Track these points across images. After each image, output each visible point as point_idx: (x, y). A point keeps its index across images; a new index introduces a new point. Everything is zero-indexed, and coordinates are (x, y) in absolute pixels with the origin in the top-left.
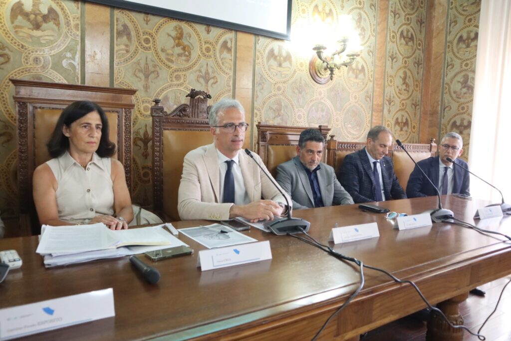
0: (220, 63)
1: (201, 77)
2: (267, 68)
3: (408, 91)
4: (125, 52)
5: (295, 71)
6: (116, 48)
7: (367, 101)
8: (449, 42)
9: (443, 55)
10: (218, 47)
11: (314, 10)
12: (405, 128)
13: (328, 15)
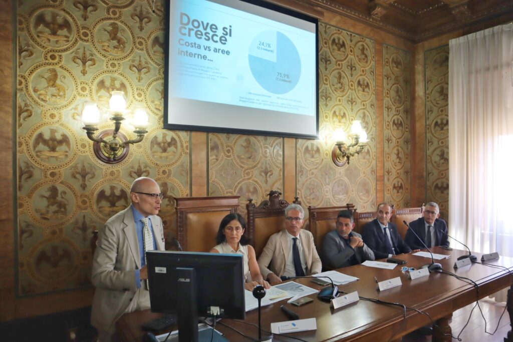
1: (263, 171)
2: (304, 160)
3: (401, 163)
4: (215, 160)
6: (210, 158)
7: (372, 174)
8: (428, 125)
9: (425, 134)
11: (333, 115)
12: (400, 191)
13: (342, 117)
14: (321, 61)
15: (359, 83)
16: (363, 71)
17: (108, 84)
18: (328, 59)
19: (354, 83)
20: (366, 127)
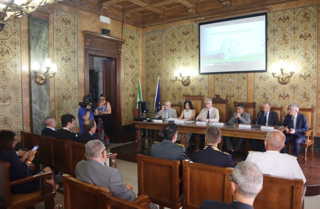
0: (243, 83)
1: (237, 88)
2: (259, 82)
5: (271, 82)
6: (215, 83)
7: (313, 89)
10: (242, 79)
11: (279, 58)
13: (286, 58)
14: (271, 32)
15: (301, 36)
16: (305, 28)
17: (185, 63)
18: (275, 30)
19: (296, 37)
20: (307, 61)
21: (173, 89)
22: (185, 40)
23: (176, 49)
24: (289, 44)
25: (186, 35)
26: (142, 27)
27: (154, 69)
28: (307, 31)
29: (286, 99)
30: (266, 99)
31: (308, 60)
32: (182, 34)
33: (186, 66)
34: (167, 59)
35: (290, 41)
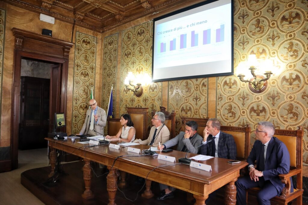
0: (202, 92)
1: (195, 98)
5: (240, 89)
6: (169, 93)
7: (304, 98)
10: (201, 86)
11: (251, 54)
13: (261, 53)
14: (239, 18)
15: (284, 19)
16: (290, 5)
17: (138, 69)
18: (245, 14)
19: (276, 21)
20: (294, 55)
21: (126, 101)
22: (139, 41)
23: (130, 54)
24: (265, 32)
25: (141, 35)
26: (101, 31)
27: (109, 78)
28: (293, 10)
29: (261, 114)
30: (232, 114)
31: (296, 54)
32: (137, 34)
33: (139, 73)
34: (122, 65)
35: (266, 29)
